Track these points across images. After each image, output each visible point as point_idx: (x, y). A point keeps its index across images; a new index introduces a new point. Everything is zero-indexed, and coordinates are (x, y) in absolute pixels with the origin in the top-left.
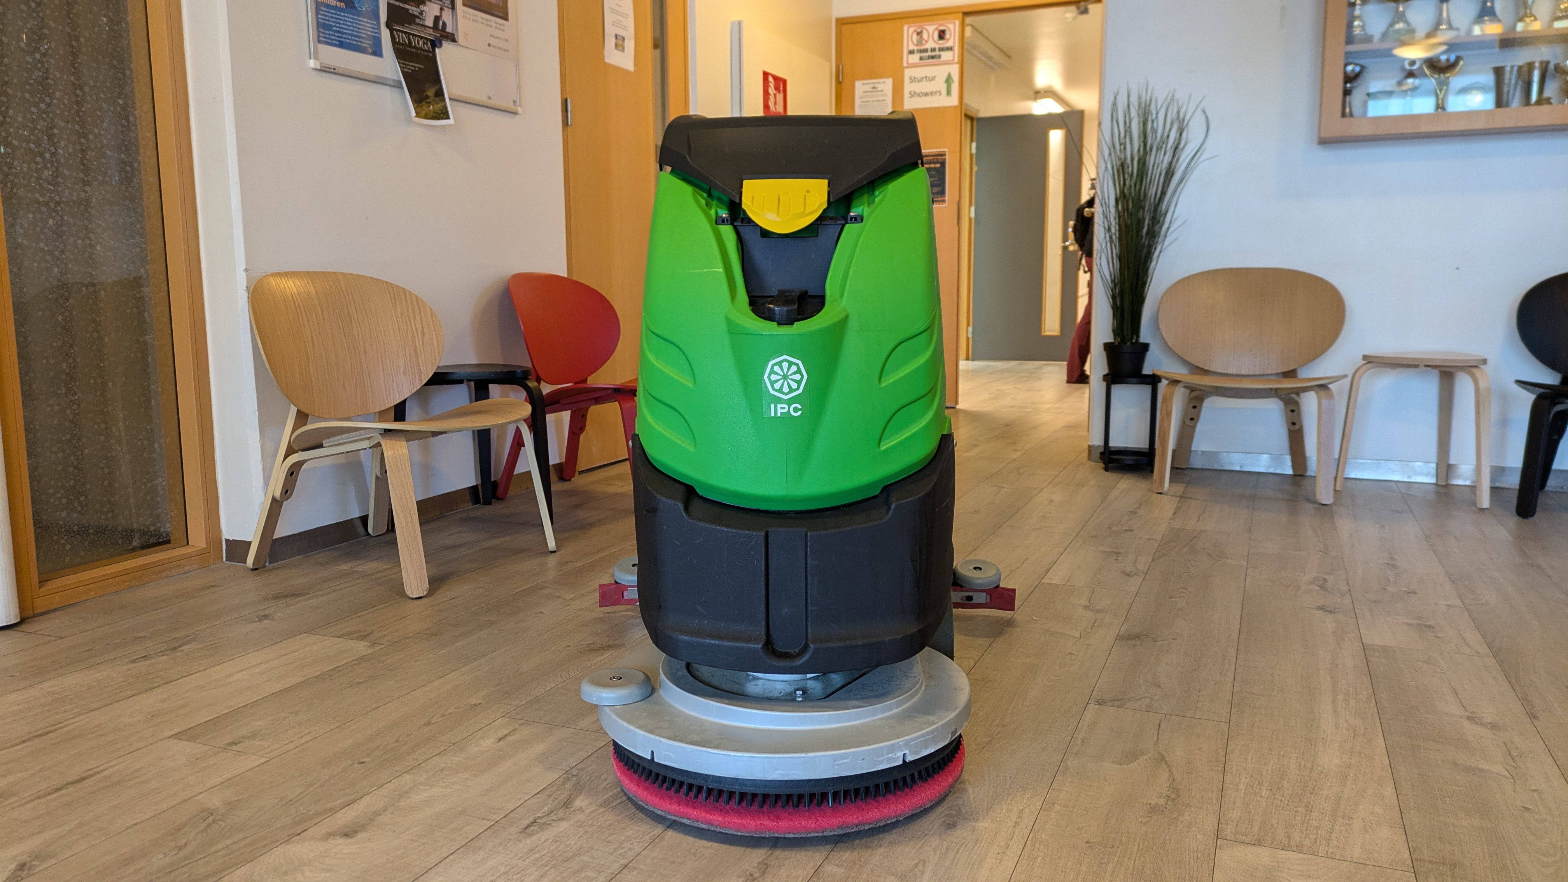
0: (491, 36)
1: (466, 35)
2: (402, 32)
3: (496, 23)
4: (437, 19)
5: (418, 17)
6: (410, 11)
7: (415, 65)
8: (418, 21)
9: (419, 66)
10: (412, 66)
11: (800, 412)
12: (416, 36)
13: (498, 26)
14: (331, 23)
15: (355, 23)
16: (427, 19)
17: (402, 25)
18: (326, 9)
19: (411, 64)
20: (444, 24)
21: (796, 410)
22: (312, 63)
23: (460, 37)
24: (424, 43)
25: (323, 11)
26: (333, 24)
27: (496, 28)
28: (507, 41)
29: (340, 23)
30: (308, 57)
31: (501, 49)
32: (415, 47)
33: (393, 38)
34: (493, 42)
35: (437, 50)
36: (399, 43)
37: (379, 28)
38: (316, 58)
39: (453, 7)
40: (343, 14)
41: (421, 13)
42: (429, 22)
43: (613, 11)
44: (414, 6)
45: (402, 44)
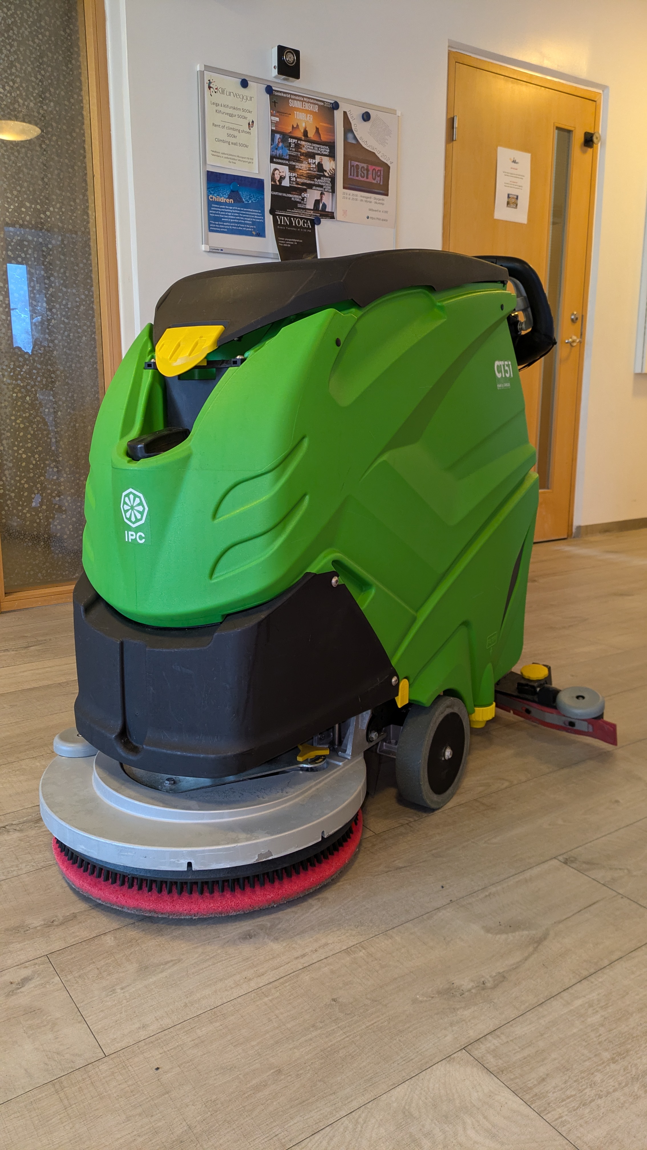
0: (370, 210)
1: (345, 212)
2: (284, 216)
3: (375, 199)
4: (317, 202)
5: (300, 203)
6: (293, 199)
7: (294, 240)
8: (299, 206)
9: (298, 241)
10: (291, 241)
11: (144, 540)
12: (297, 218)
13: (377, 201)
14: (220, 216)
15: (242, 214)
16: (308, 203)
17: (285, 210)
18: (216, 206)
19: (290, 240)
20: (324, 206)
21: (141, 538)
22: (203, 247)
23: (338, 215)
24: (304, 222)
25: (213, 207)
26: (222, 216)
27: (376, 203)
28: (386, 212)
29: (228, 215)
30: (201, 242)
31: (379, 219)
32: (296, 226)
33: (275, 221)
34: (371, 214)
35: (316, 226)
36: (281, 225)
37: (264, 216)
38: (207, 243)
39: (333, 191)
40: (231, 208)
41: (303, 199)
42: (310, 205)
43: (507, 174)
44: (295, 194)
45: (283, 226)
